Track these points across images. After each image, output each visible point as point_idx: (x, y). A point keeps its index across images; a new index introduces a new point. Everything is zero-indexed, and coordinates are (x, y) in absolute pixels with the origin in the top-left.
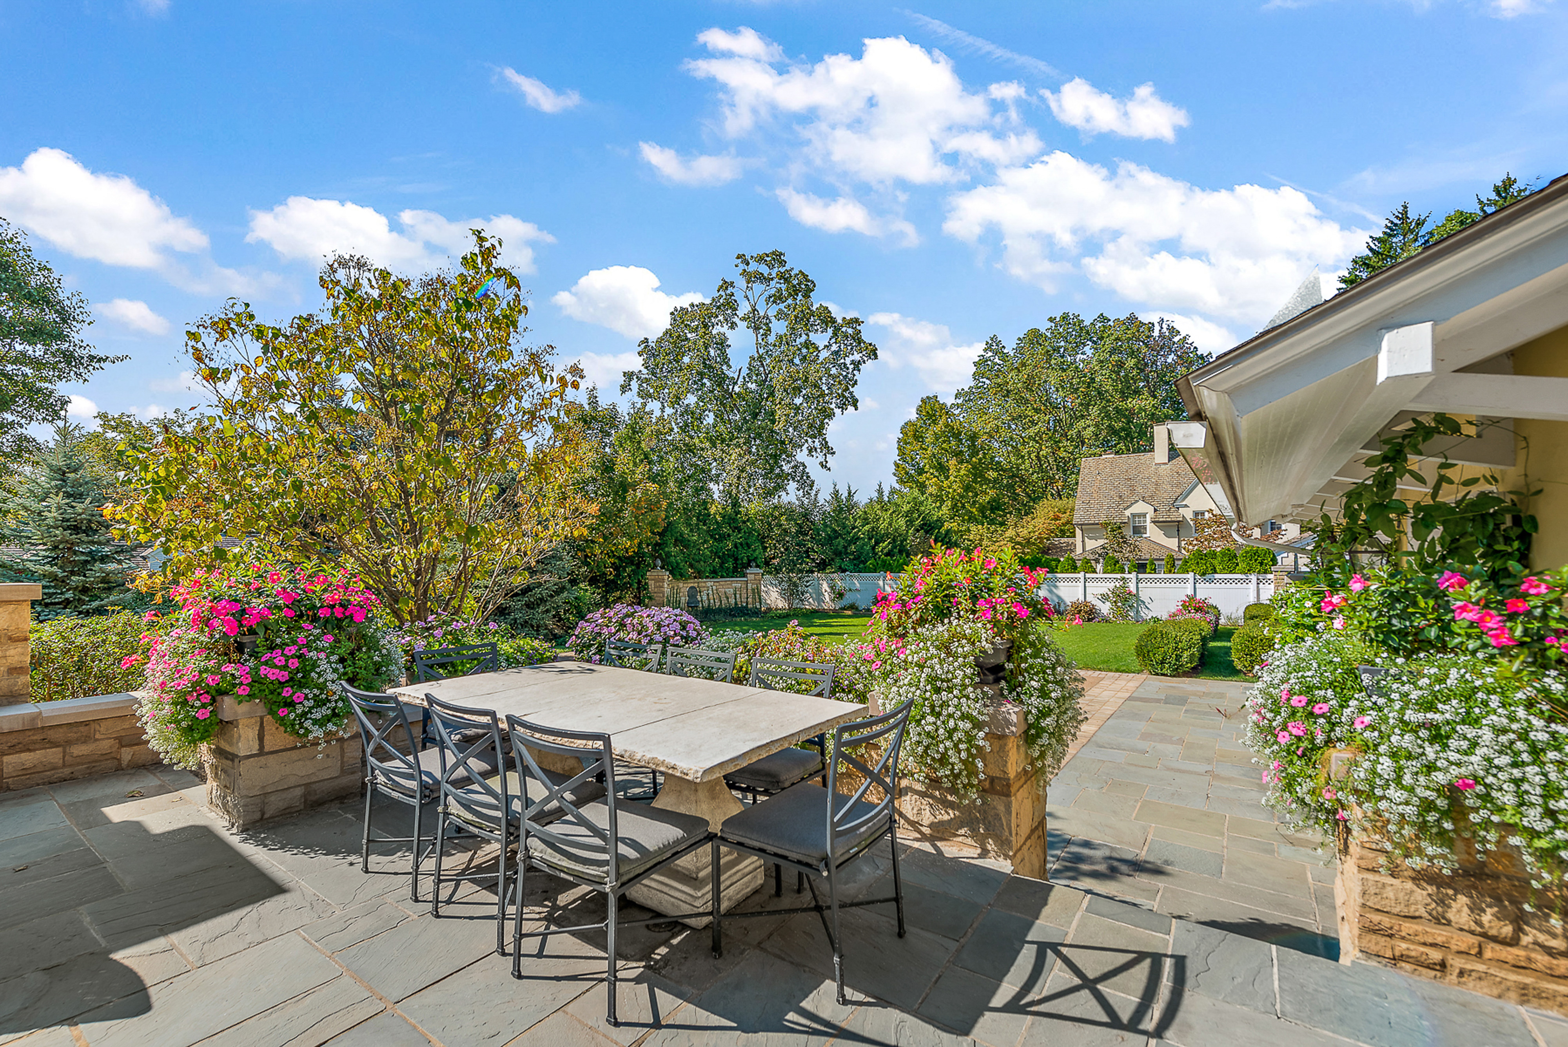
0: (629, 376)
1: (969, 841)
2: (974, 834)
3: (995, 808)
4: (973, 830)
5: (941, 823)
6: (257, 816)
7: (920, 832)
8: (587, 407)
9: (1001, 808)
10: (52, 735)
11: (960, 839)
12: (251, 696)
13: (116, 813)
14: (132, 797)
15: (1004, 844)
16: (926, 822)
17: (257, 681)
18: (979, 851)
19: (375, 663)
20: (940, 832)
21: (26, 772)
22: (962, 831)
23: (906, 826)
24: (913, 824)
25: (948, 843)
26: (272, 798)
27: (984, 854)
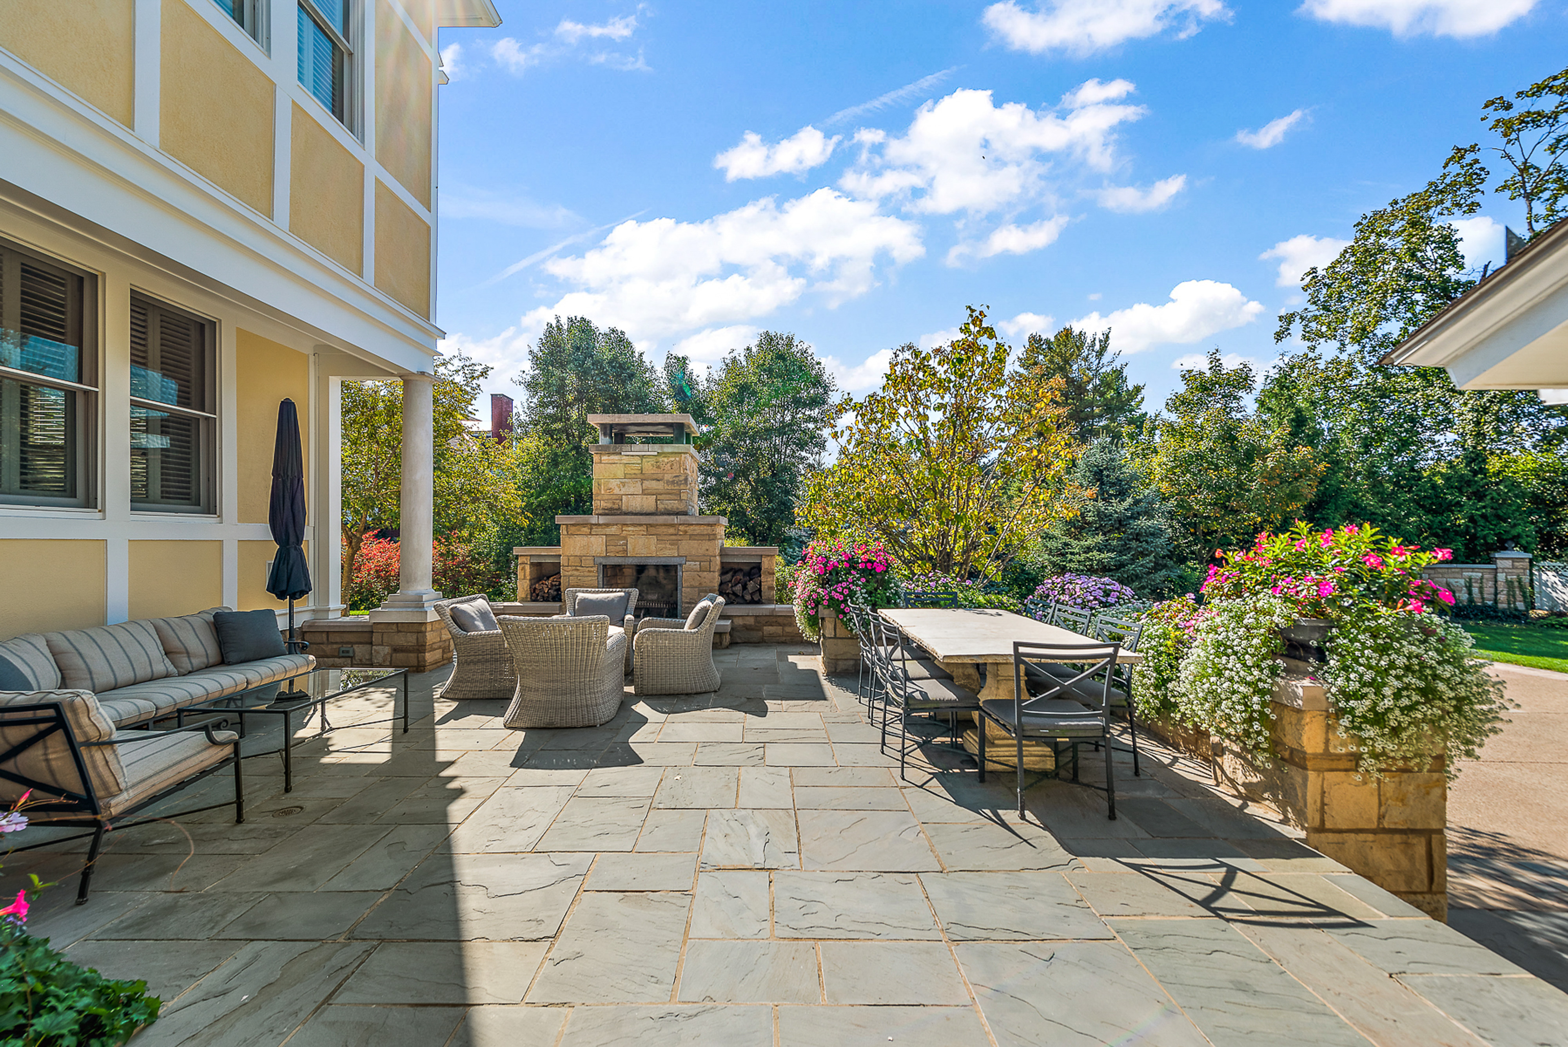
0: (1289, 319)
1: (1273, 805)
2: (1276, 800)
3: (1292, 778)
4: (1275, 796)
5: (1251, 784)
6: (833, 670)
7: (1237, 790)
8: (1208, 374)
9: (1299, 779)
10: (780, 620)
11: (1267, 802)
12: (829, 607)
13: (791, 659)
14: (800, 654)
15: (1301, 815)
16: (1240, 782)
17: (832, 598)
18: (1281, 817)
19: (887, 597)
20: (1252, 794)
21: (771, 635)
22: (1266, 795)
23: (1226, 782)
24: (1232, 781)
25: (1257, 805)
26: (840, 662)
27: (1285, 821)
